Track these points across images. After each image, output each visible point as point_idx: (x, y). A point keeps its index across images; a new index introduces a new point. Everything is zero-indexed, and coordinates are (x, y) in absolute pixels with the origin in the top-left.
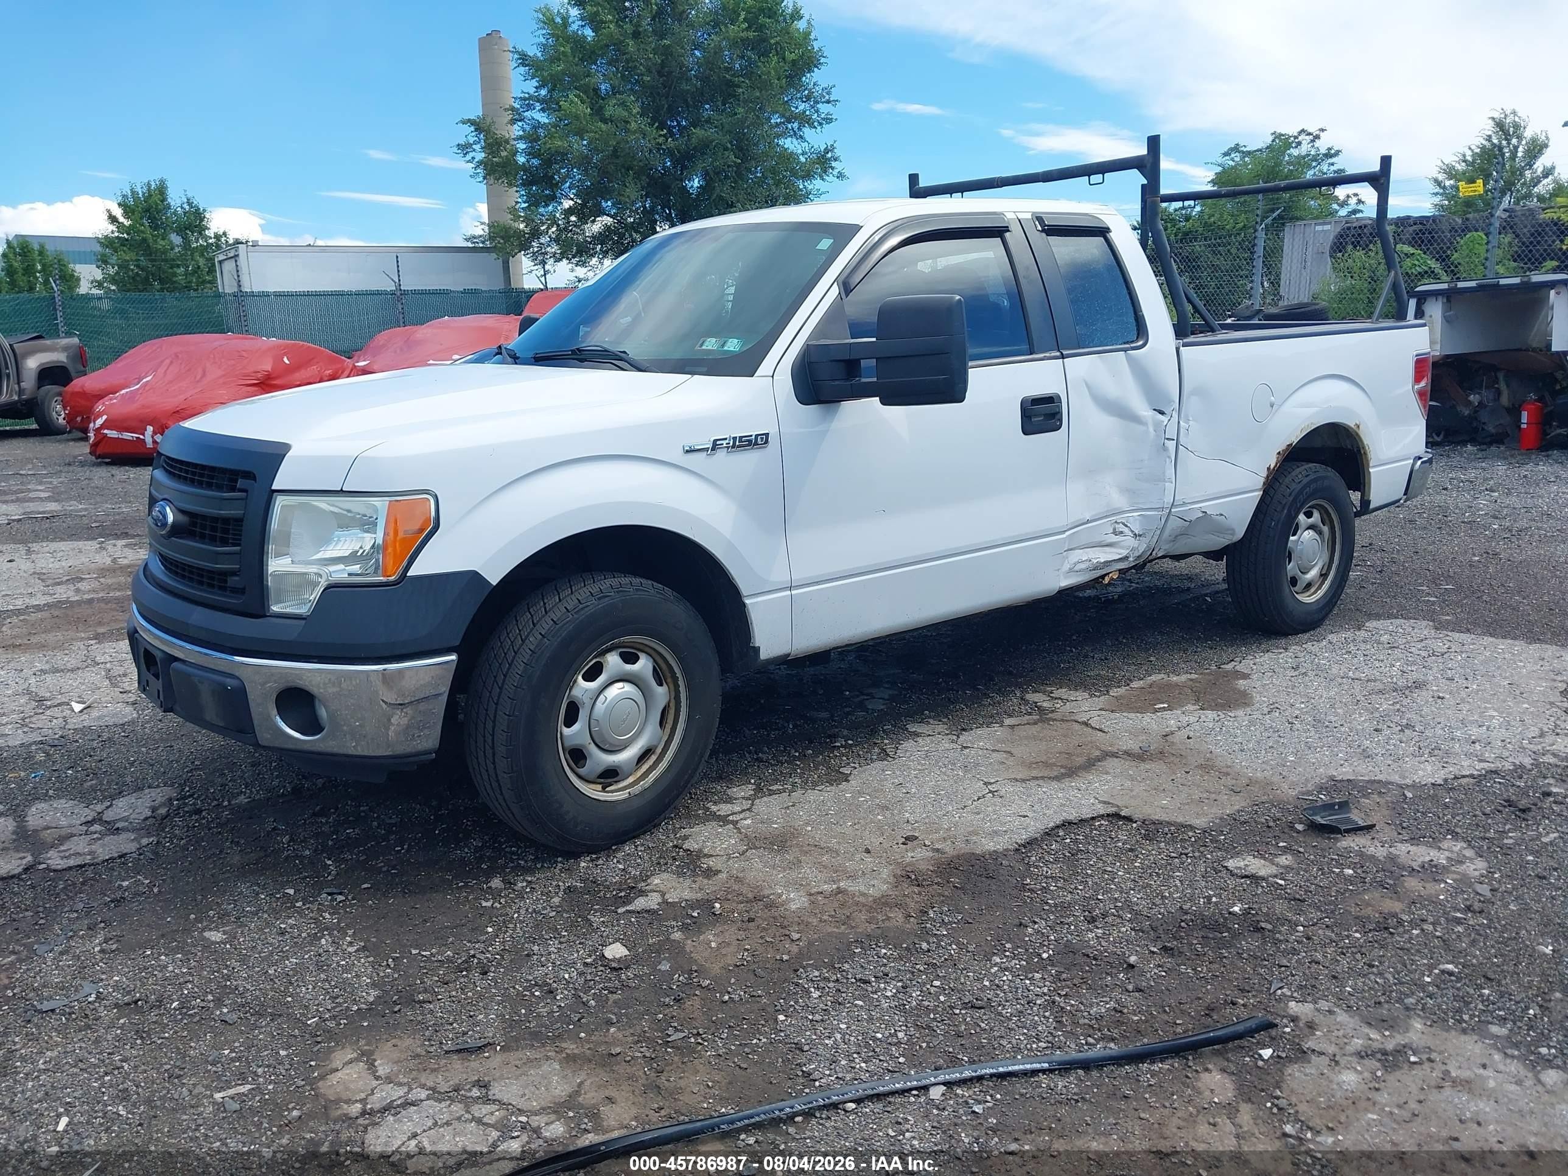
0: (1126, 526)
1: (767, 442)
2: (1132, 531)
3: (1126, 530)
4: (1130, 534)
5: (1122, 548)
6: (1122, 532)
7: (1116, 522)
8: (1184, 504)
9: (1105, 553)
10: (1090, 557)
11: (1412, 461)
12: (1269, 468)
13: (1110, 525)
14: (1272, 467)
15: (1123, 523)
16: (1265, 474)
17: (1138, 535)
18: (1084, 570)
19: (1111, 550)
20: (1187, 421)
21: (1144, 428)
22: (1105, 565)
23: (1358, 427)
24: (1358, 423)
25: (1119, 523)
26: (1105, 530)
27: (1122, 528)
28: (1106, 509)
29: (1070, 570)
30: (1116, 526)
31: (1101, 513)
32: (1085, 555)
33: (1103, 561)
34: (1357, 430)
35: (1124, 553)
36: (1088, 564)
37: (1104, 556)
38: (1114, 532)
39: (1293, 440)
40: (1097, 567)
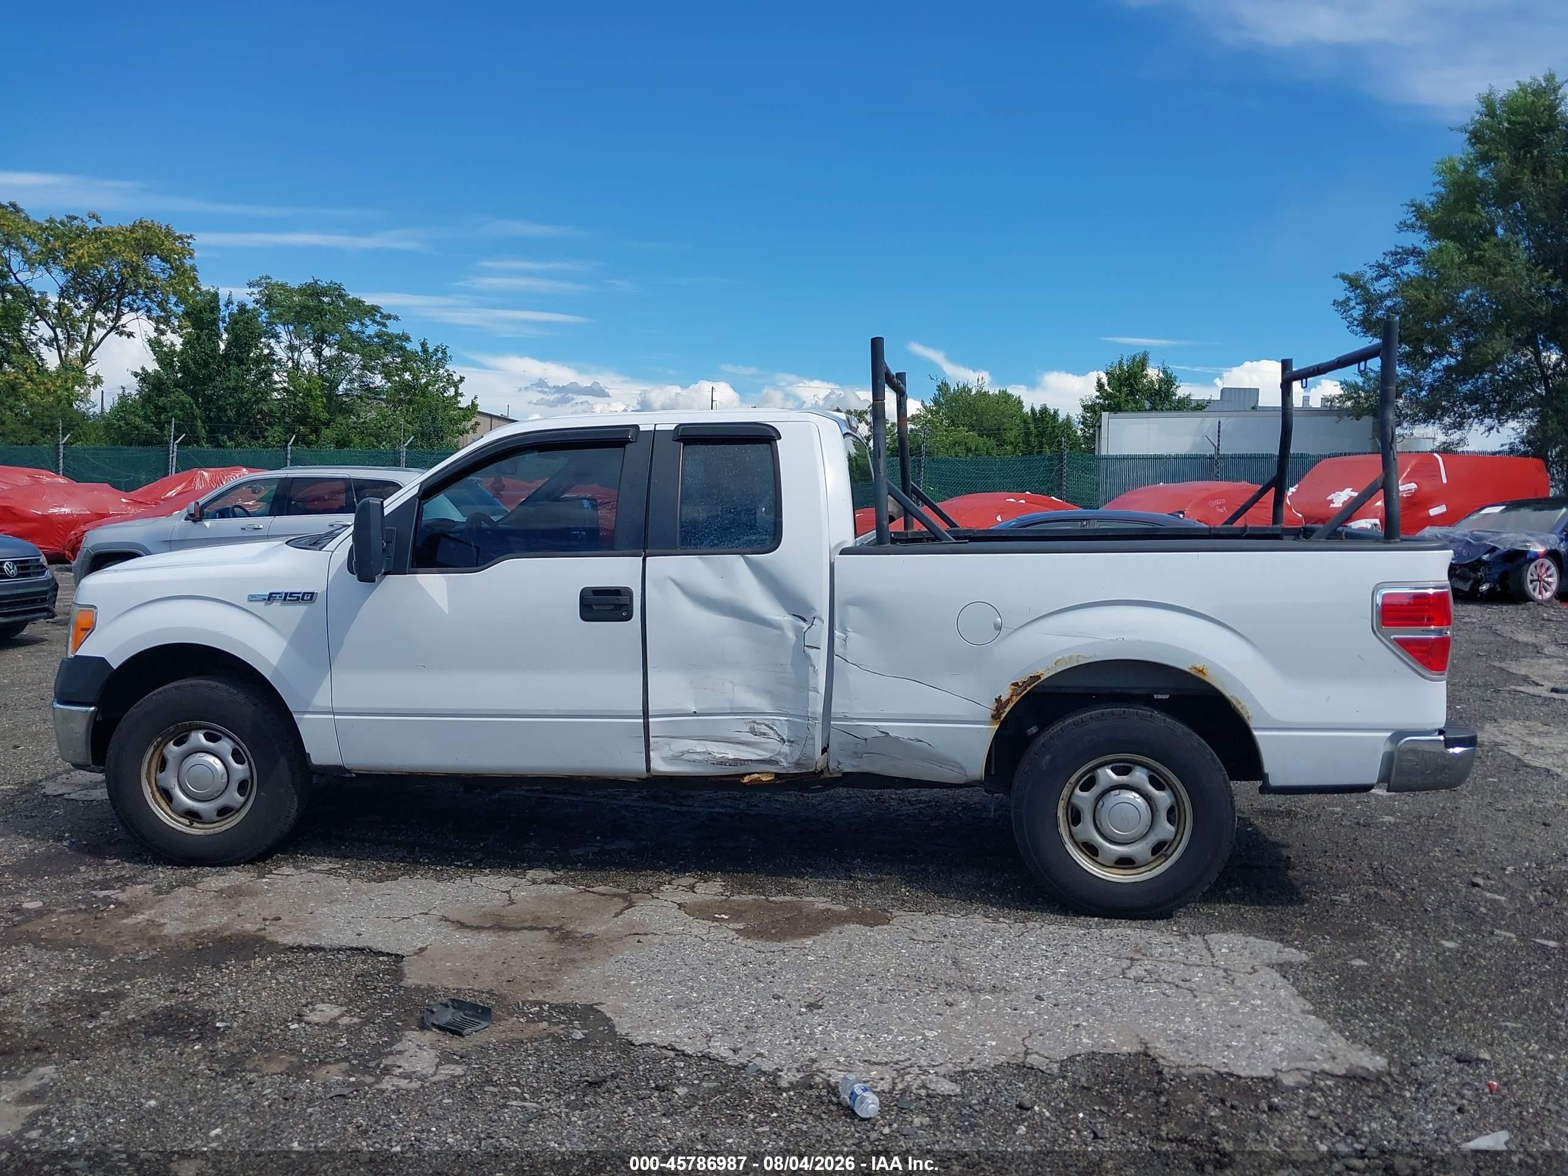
0: (772, 729)
1: (311, 599)
2: (779, 735)
3: (771, 732)
4: (776, 737)
5: (765, 750)
6: (764, 734)
7: (755, 722)
8: (846, 718)
9: (738, 750)
10: (710, 750)
11: (1389, 734)
12: (998, 700)
13: (745, 723)
14: (1004, 699)
15: (766, 725)
16: (994, 705)
17: (789, 741)
18: (700, 762)
19: (750, 749)
20: (844, 631)
21: (778, 632)
22: (737, 762)
23: (1201, 671)
24: (1198, 666)
25: (759, 724)
26: (737, 727)
27: (764, 729)
28: (728, 706)
29: (676, 758)
30: (756, 726)
31: (731, 708)
32: (699, 747)
33: (731, 757)
34: (1200, 675)
35: (766, 755)
36: (706, 756)
37: (732, 753)
38: (753, 732)
39: (1041, 672)
40: (722, 762)
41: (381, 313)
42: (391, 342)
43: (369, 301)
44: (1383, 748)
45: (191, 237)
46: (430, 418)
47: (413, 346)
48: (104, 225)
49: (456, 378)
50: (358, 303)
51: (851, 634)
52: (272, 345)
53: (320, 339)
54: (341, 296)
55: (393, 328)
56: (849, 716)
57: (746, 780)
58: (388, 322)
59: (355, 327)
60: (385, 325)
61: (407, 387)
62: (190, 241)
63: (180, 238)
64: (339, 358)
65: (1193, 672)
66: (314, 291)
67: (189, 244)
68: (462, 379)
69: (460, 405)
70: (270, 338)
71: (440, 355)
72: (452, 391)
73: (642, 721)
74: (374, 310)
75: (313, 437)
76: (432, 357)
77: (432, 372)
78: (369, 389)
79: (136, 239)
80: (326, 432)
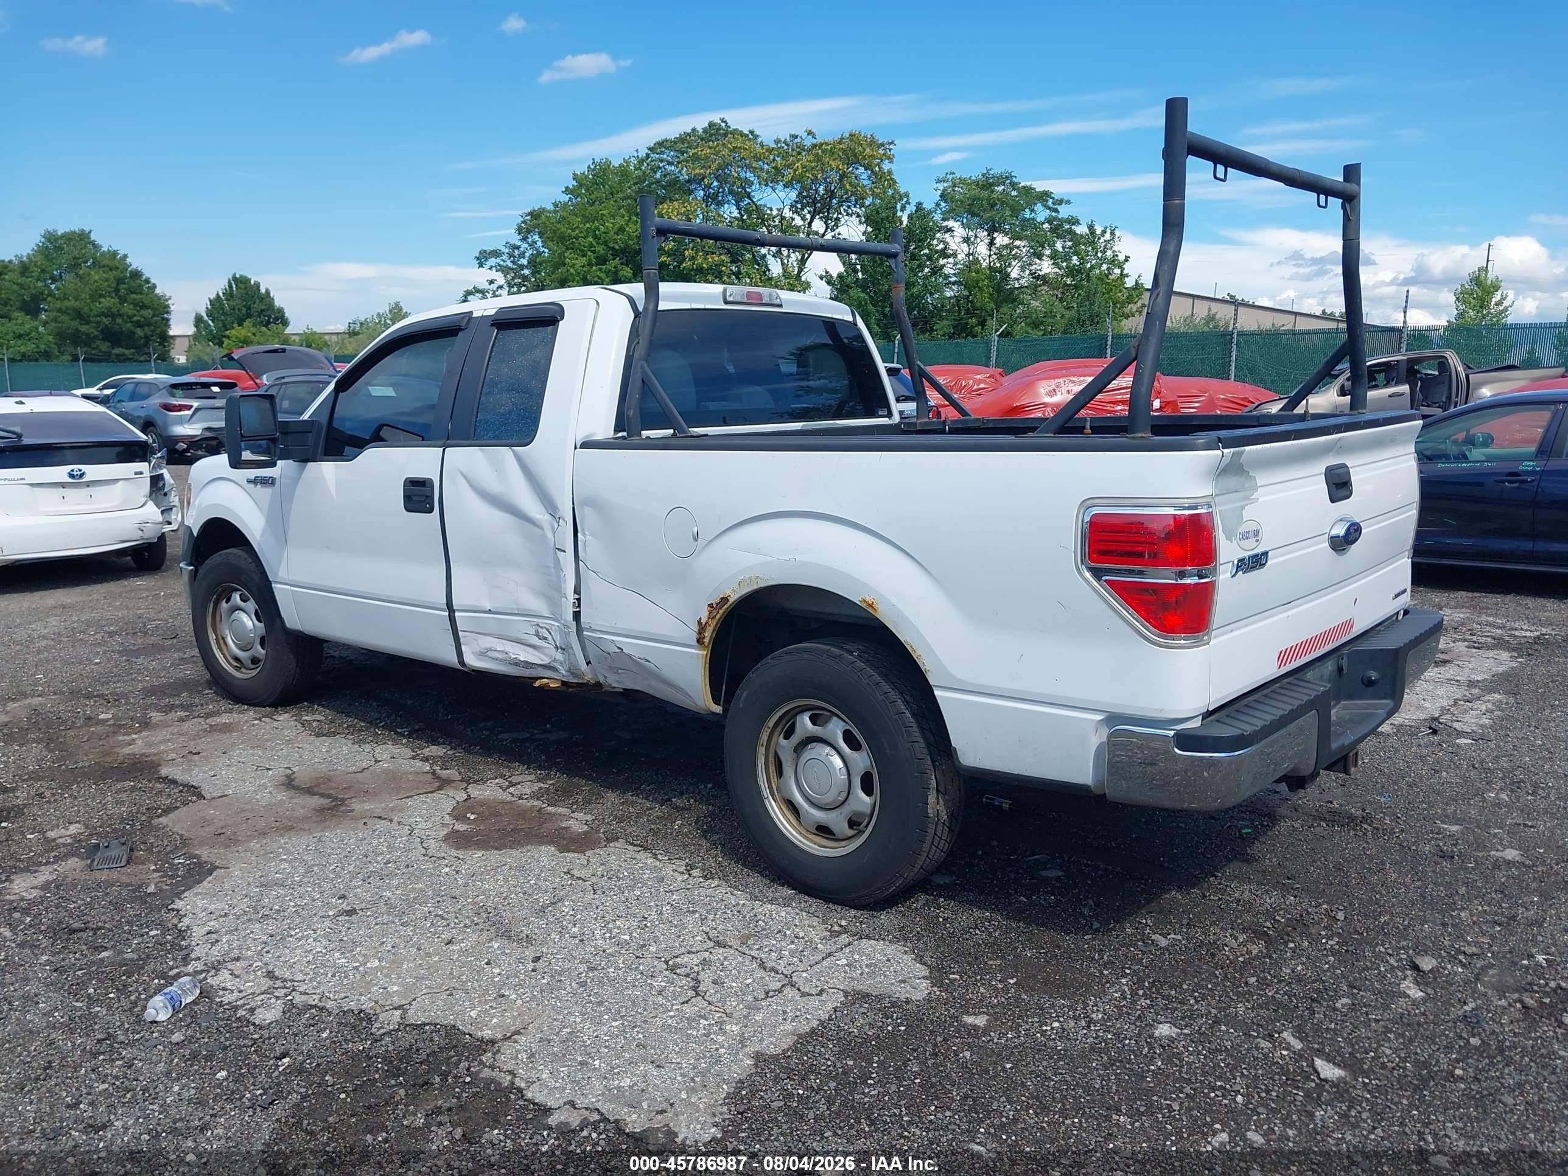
0: (550, 634)
1: (273, 482)
2: (555, 642)
3: (550, 638)
4: (553, 643)
5: (545, 655)
6: (545, 638)
7: (538, 625)
8: (592, 629)
9: (527, 652)
10: (507, 650)
11: (1100, 717)
12: (699, 622)
13: (532, 626)
14: (704, 621)
15: (547, 630)
16: (696, 628)
17: (562, 648)
18: (501, 660)
19: (536, 653)
20: (584, 534)
21: (541, 532)
22: (527, 665)
23: (871, 606)
24: (868, 599)
25: (542, 627)
26: (523, 628)
27: (546, 634)
28: (514, 607)
29: (483, 654)
30: (540, 630)
31: (518, 609)
32: (500, 645)
33: (522, 659)
34: (870, 610)
35: (546, 661)
36: (505, 656)
37: (524, 655)
38: (537, 635)
39: (728, 593)
40: (517, 663)
41: (1053, 198)
42: (1061, 226)
43: (1039, 186)
44: (1096, 739)
45: (892, 143)
46: (1087, 303)
47: (1081, 230)
48: (819, 140)
49: (1121, 258)
50: (1028, 190)
51: (588, 537)
52: (948, 240)
53: (992, 231)
54: (1013, 185)
55: (1064, 212)
56: (593, 627)
57: (537, 684)
58: (1059, 208)
59: (1027, 214)
60: (1057, 211)
61: (1072, 272)
62: (891, 147)
63: (882, 145)
64: (1009, 247)
65: (864, 605)
66: (988, 184)
67: (890, 150)
68: (1127, 259)
69: (1126, 286)
70: (945, 232)
71: (1108, 236)
72: (1117, 271)
73: (447, 614)
74: (1044, 196)
75: (979, 329)
76: (1099, 239)
77: (1099, 255)
78: (1038, 278)
79: (844, 150)
80: (992, 323)
